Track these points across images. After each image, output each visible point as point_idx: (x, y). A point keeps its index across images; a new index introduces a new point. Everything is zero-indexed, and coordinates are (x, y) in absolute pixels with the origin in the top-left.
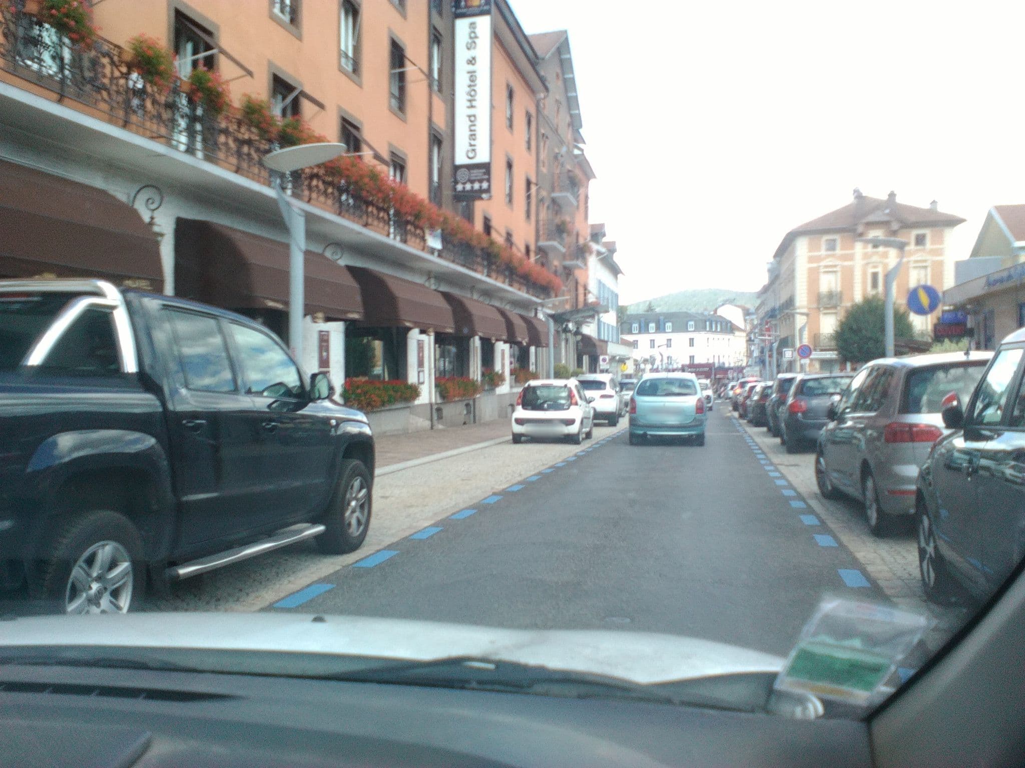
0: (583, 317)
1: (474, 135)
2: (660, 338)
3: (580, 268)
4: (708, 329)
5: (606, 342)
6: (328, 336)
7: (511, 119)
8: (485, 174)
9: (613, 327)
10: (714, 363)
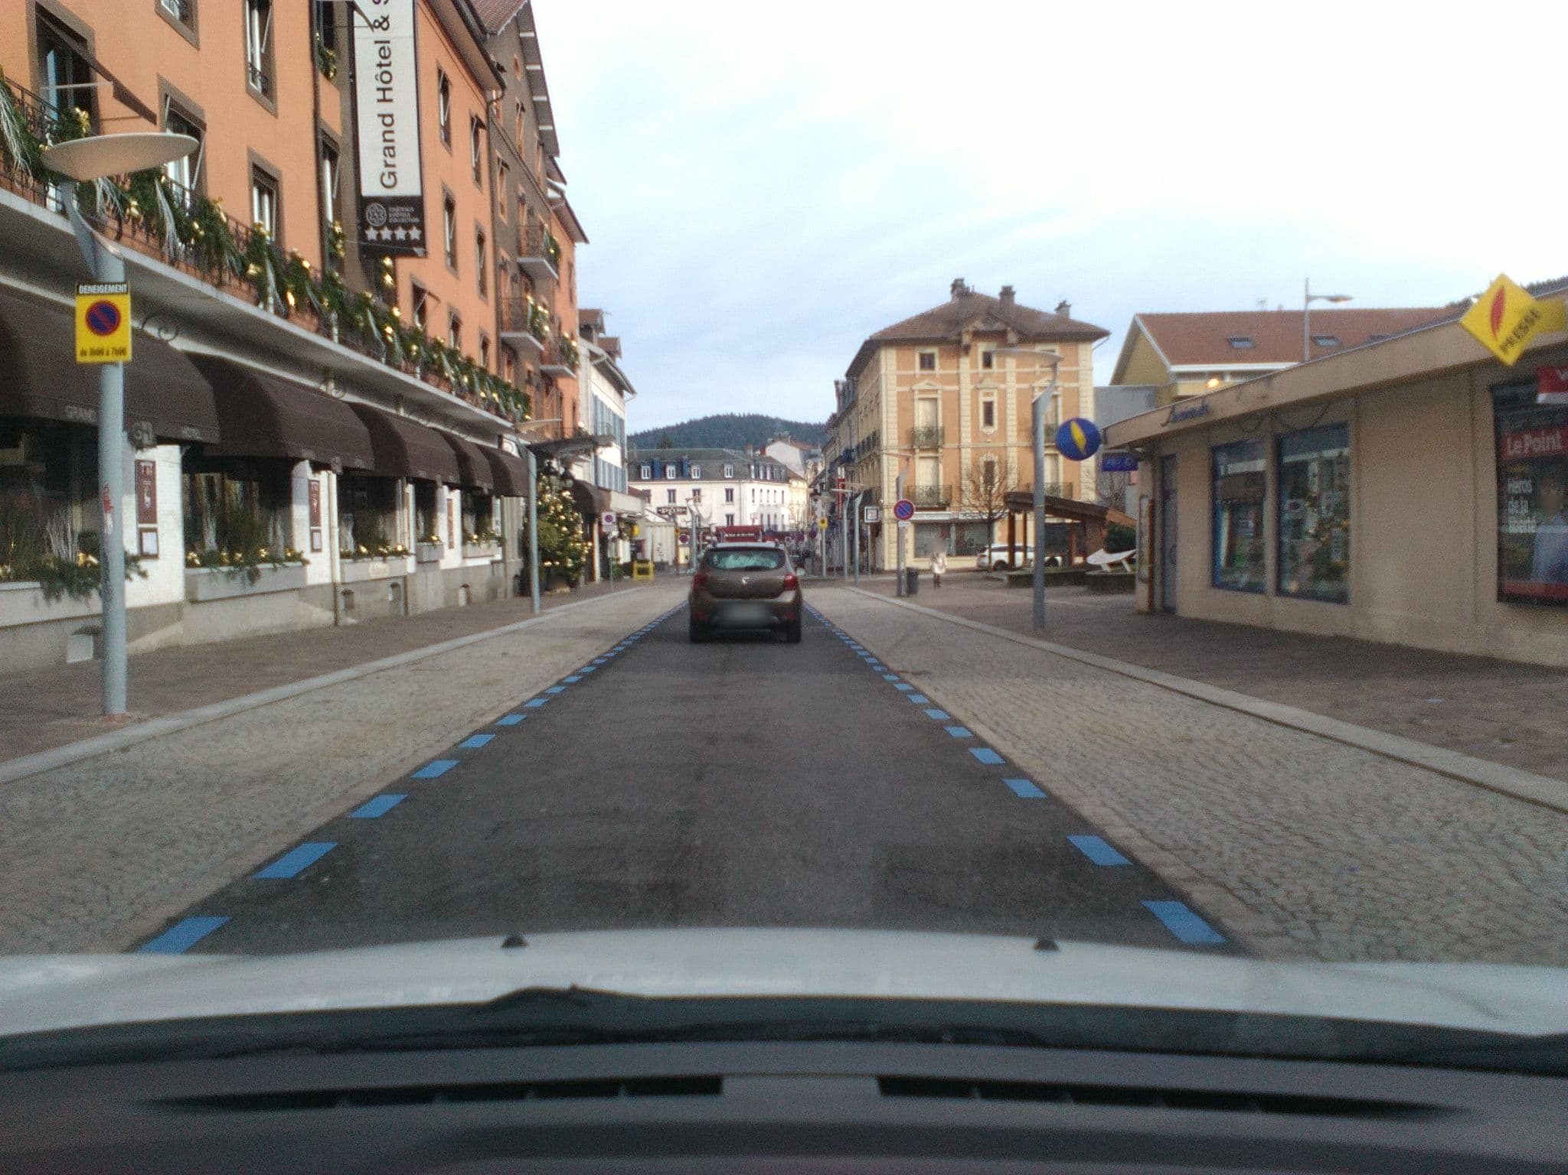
0: (573, 452)
1: (393, 148)
2: (684, 490)
3: (567, 376)
4: (753, 477)
5: (609, 491)
6: (154, 468)
7: (446, 129)
8: (413, 215)
9: (616, 468)
10: (762, 526)
